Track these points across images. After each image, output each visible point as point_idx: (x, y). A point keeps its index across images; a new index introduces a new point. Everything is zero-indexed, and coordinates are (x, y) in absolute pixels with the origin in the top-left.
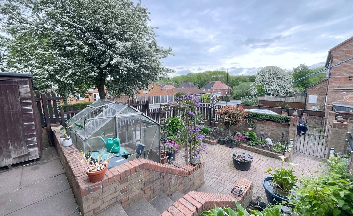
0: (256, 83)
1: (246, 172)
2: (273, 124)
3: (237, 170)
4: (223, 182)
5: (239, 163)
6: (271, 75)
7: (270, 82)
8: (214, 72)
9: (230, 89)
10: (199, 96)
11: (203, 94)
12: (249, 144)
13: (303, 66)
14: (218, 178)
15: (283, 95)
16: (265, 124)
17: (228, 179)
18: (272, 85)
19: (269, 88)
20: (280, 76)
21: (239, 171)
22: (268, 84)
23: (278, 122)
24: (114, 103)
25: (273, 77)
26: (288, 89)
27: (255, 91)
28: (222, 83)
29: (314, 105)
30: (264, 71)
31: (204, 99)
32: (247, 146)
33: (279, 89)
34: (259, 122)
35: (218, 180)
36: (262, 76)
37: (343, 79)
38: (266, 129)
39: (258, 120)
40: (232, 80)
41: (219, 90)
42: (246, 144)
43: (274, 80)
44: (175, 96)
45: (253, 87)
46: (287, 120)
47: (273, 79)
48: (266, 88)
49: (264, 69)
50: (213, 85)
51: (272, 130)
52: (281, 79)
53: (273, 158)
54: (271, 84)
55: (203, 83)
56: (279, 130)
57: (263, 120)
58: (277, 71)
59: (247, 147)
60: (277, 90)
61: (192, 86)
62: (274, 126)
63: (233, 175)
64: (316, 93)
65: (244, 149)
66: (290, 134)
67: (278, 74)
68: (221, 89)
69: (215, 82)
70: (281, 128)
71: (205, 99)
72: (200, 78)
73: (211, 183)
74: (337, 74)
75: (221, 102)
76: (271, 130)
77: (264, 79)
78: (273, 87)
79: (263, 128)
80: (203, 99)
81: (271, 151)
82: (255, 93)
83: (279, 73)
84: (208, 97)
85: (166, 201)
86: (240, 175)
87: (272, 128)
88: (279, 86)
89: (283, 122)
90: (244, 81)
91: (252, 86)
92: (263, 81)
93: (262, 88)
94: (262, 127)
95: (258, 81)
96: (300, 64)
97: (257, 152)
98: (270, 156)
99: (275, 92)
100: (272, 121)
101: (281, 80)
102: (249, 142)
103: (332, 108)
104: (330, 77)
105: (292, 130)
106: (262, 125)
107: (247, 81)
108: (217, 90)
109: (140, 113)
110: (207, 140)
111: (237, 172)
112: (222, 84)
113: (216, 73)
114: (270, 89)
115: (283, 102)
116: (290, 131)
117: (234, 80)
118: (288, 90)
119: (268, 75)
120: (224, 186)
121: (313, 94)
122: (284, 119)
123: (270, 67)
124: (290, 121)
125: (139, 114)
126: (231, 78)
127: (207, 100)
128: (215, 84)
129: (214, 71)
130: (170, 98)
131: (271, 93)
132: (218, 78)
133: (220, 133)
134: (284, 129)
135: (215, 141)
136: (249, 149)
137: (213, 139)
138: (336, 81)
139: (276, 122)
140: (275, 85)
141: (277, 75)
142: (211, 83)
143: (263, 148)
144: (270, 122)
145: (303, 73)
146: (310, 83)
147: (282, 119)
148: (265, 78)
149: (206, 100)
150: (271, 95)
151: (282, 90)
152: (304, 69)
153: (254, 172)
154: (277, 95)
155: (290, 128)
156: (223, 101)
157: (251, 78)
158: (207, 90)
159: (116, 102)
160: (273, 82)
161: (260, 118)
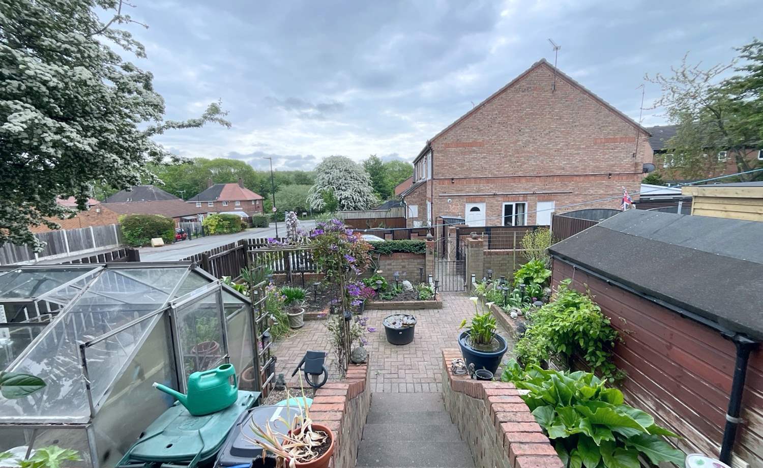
0: (318, 187)
1: (412, 344)
2: (403, 257)
3: (398, 346)
4: (396, 376)
5: (401, 333)
6: (340, 171)
7: (340, 185)
8: (214, 160)
9: (261, 200)
10: (191, 220)
11: (202, 215)
12: (383, 298)
13: (374, 158)
14: (383, 372)
15: (362, 206)
16: (392, 259)
17: (400, 367)
18: (345, 190)
19: (341, 195)
20: (355, 175)
21: (402, 346)
22: (339, 189)
23: (410, 252)
24: (101, 271)
25: (344, 176)
26: (368, 196)
27: (318, 203)
28: (241, 186)
29: (416, 219)
30: (328, 164)
31: (209, 227)
32: (382, 302)
33: (356, 197)
34: (383, 257)
35: (388, 376)
36: (327, 173)
37: (446, 181)
38: (395, 267)
39: (382, 254)
40: (259, 180)
41: (238, 204)
42: (379, 299)
43: (346, 182)
44: (118, 227)
45: (315, 195)
46: (421, 247)
47: (345, 179)
48: (337, 195)
49: (328, 160)
50: (221, 191)
51: (404, 267)
52: (356, 180)
53: (424, 309)
54: (343, 188)
55: (191, 188)
56: (413, 264)
57: (389, 253)
58: (349, 165)
59: (383, 305)
60: (353, 199)
61: (160, 197)
62: (405, 259)
63: (400, 357)
64: (416, 203)
65: (379, 309)
66: (427, 267)
67: (350, 170)
68: (241, 201)
69: (224, 186)
70: (415, 261)
71: (211, 226)
72: (181, 175)
73: (380, 386)
74: (440, 175)
75: (251, 230)
76: (401, 267)
77: (331, 179)
78: (347, 194)
79: (389, 267)
80: (207, 227)
81: (418, 299)
82: (318, 205)
83: (352, 169)
84: (220, 221)
85: (380, 449)
86: (408, 352)
87: (403, 264)
88: (355, 191)
89: (417, 251)
90: (287, 183)
91: (311, 193)
92: (329, 183)
93: (331, 196)
94: (388, 265)
95: (321, 182)
96: (372, 156)
97: (399, 307)
98: (420, 307)
99: (351, 202)
100: (403, 251)
101: (356, 182)
102: (382, 295)
103: (444, 221)
104: (433, 178)
105: (429, 261)
106: (388, 262)
107: (291, 183)
108: (231, 204)
109: (218, 283)
110: (309, 313)
111: (401, 349)
112: (241, 189)
113: (219, 164)
114: (343, 197)
115: (375, 219)
116: (427, 263)
117: (265, 180)
118: (368, 198)
119: (336, 173)
120: (402, 380)
121: (413, 203)
122: (418, 245)
123: (337, 157)
124: (425, 247)
125: (217, 285)
126: (258, 175)
127: (216, 228)
128: (224, 191)
129: (217, 160)
130: (104, 232)
131: (346, 204)
132: (229, 174)
133: (322, 292)
134: (419, 261)
135: (327, 311)
136: (391, 307)
137: (318, 308)
138: (440, 184)
139: (407, 252)
140: (350, 191)
141: (350, 173)
142: (213, 188)
143: (406, 299)
144: (398, 254)
145: (375, 169)
146: (387, 186)
147: (415, 246)
148: (333, 179)
149: (213, 228)
150: (345, 208)
151: (361, 199)
152: (376, 164)
153: (422, 340)
154: (354, 208)
155: (427, 258)
156: (253, 226)
157: (298, 176)
158: (206, 204)
159: (106, 266)
160: (346, 185)
161: (385, 251)
